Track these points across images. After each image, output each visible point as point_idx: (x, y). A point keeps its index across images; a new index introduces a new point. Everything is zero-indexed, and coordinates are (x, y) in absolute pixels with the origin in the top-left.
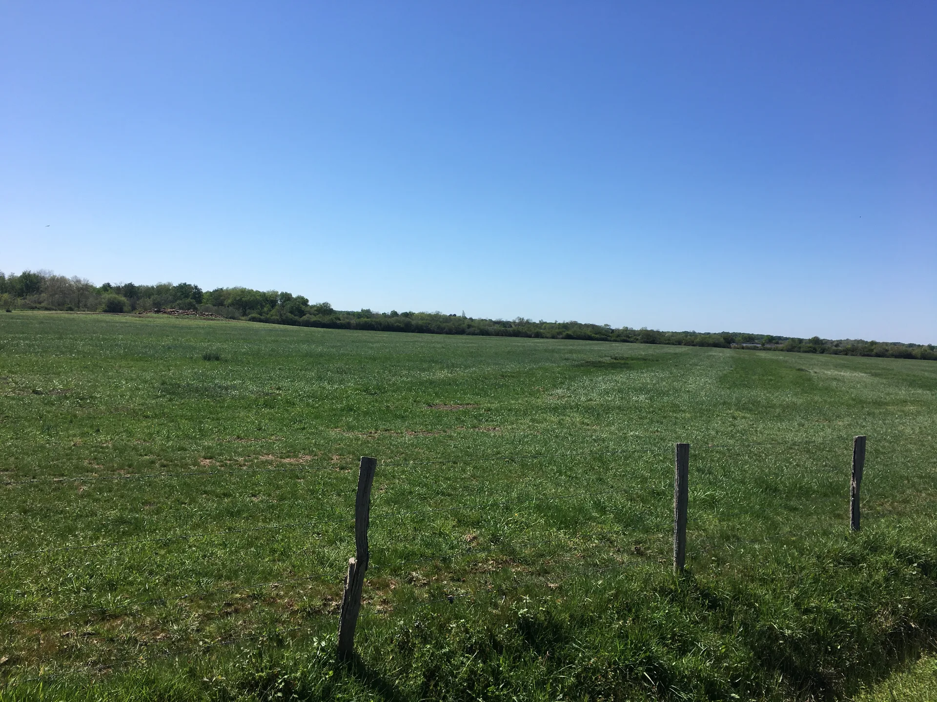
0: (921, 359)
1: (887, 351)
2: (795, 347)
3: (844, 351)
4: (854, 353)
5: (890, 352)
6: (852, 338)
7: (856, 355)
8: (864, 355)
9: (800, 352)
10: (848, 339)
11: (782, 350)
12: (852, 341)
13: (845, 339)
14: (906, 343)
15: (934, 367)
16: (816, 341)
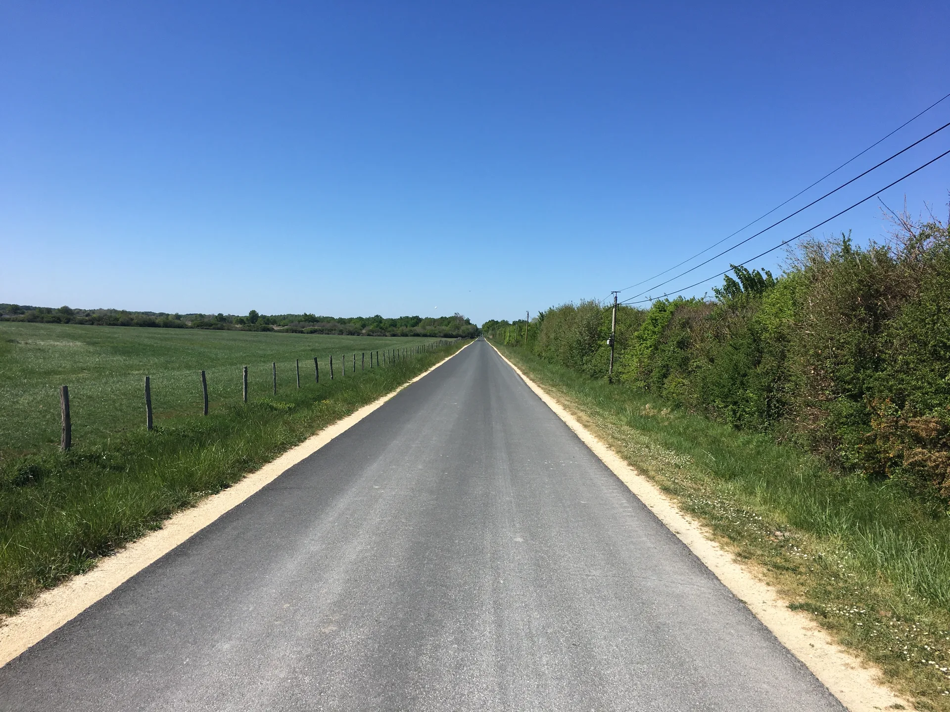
0: (163, 327)
1: (132, 319)
2: (38, 317)
3: (90, 320)
4: (100, 322)
5: (135, 321)
6: (106, 308)
7: (102, 325)
8: (110, 324)
9: (42, 322)
10: (101, 309)
11: (22, 321)
12: (105, 310)
13: (98, 308)
14: (157, 312)
15: (168, 334)
16: (66, 310)
